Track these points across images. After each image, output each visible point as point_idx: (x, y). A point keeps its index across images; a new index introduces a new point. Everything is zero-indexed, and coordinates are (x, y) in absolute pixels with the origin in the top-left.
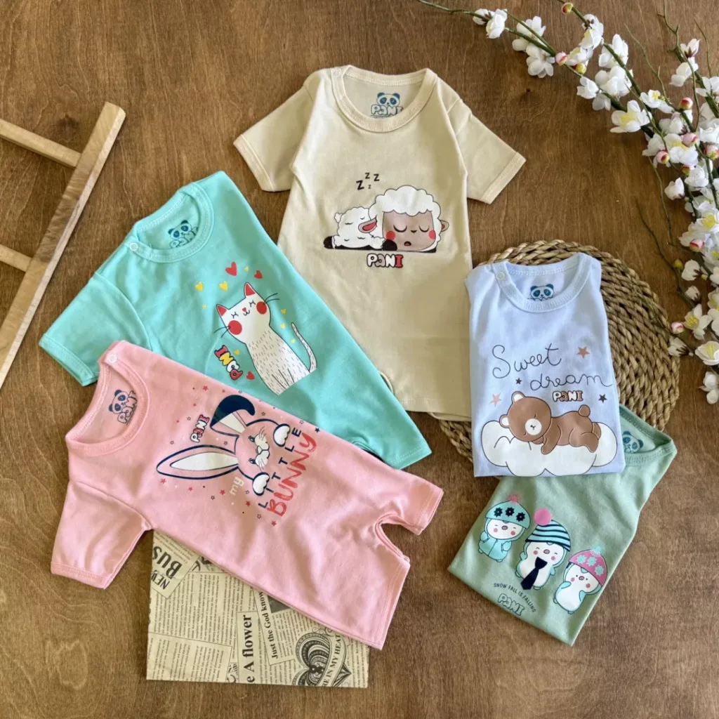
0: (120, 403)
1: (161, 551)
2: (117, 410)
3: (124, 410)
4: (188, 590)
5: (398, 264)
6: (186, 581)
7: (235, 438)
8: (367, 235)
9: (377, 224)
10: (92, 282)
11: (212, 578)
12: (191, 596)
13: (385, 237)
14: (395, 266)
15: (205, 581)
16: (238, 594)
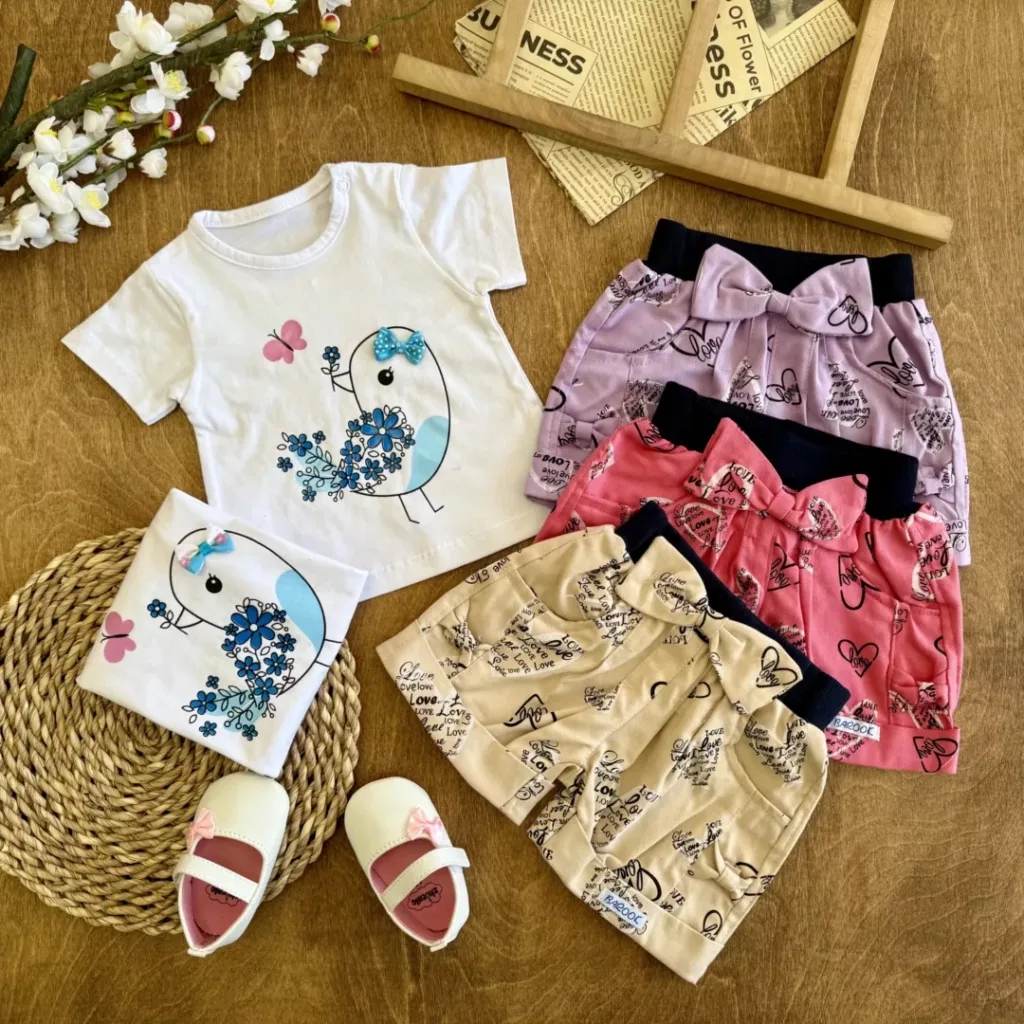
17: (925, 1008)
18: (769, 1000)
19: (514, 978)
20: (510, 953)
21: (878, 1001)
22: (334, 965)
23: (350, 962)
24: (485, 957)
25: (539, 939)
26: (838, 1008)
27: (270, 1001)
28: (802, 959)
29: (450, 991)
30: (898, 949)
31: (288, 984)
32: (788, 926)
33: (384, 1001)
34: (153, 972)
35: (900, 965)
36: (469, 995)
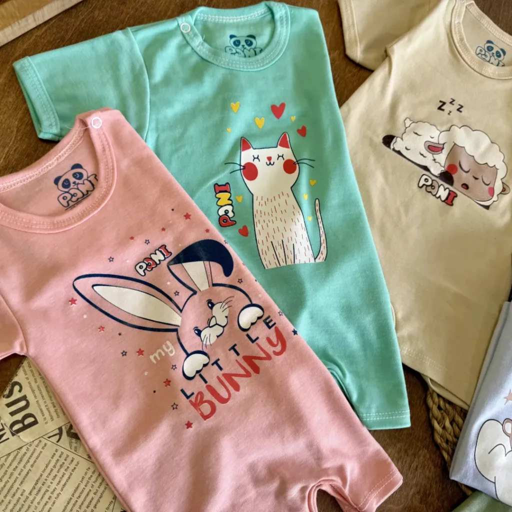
0: (72, 180)
1: (20, 391)
2: (64, 186)
3: (72, 192)
4: (28, 461)
5: (449, 201)
6: (31, 449)
7: (191, 293)
8: (429, 156)
9: (444, 151)
10: (118, 35)
11: (69, 460)
12: (28, 473)
13: (446, 167)
14: (444, 201)
15: (58, 460)
16: (92, 499)
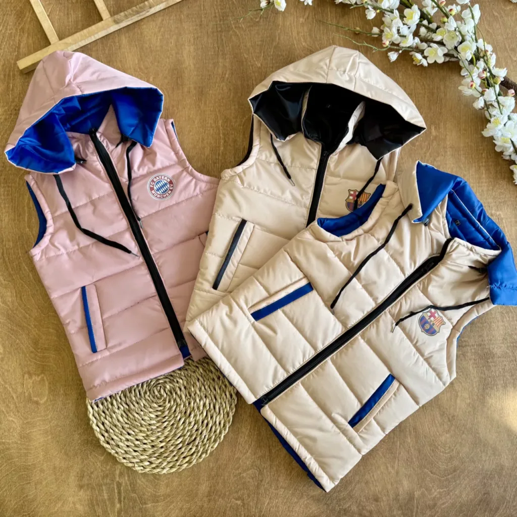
17: (315, 512)
18: (255, 509)
19: (158, 501)
20: (156, 492)
21: (297, 510)
22: (89, 498)
23: (95, 496)
24: (147, 493)
25: (167, 487)
26: (282, 512)
27: (64, 512)
28: (268, 493)
29: (133, 508)
30: (305, 488)
31: (71, 505)
32: (263, 480)
33: (107, 511)
34: (20, 501)
35: (305, 495)
36: (140, 509)
